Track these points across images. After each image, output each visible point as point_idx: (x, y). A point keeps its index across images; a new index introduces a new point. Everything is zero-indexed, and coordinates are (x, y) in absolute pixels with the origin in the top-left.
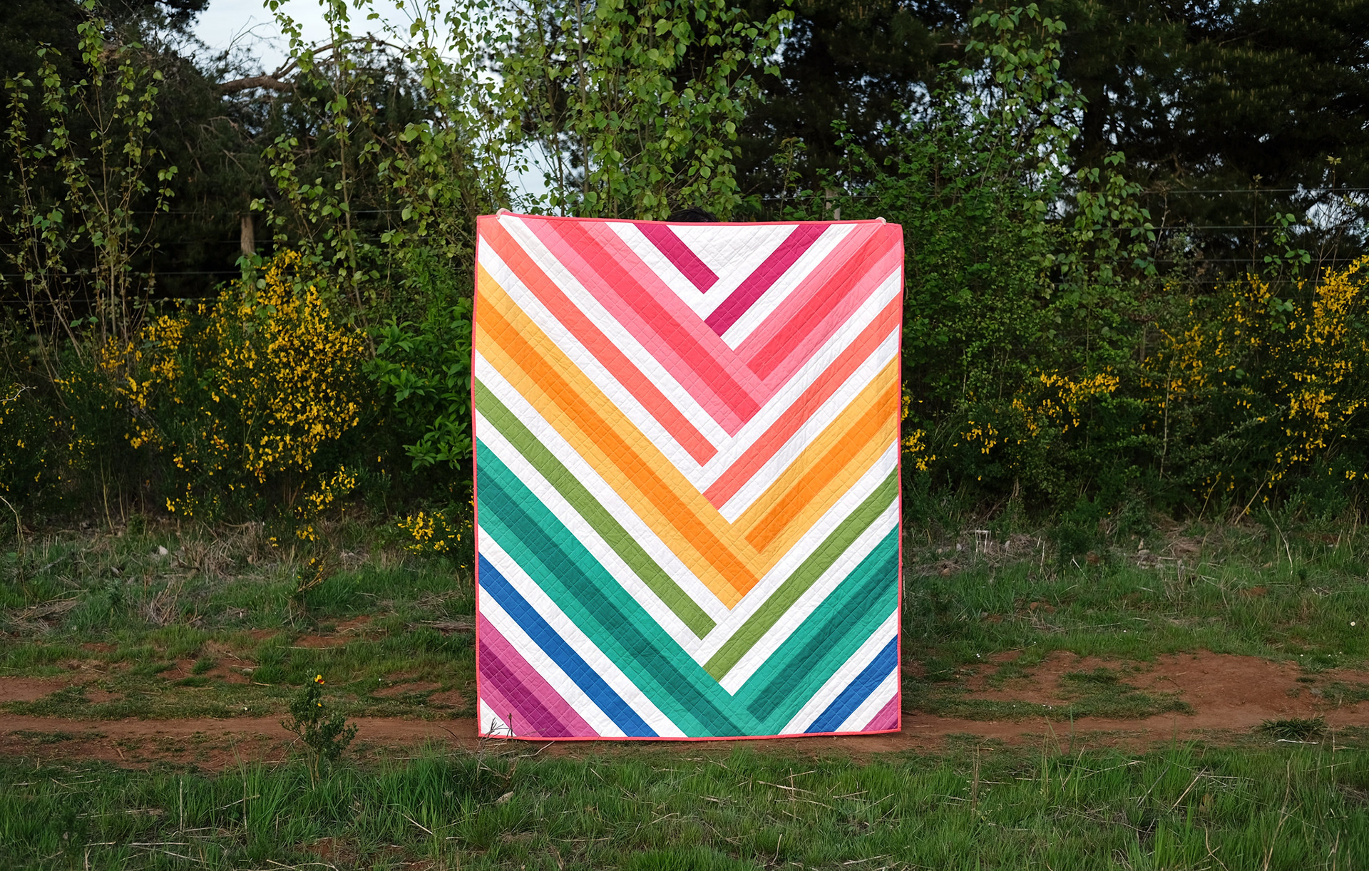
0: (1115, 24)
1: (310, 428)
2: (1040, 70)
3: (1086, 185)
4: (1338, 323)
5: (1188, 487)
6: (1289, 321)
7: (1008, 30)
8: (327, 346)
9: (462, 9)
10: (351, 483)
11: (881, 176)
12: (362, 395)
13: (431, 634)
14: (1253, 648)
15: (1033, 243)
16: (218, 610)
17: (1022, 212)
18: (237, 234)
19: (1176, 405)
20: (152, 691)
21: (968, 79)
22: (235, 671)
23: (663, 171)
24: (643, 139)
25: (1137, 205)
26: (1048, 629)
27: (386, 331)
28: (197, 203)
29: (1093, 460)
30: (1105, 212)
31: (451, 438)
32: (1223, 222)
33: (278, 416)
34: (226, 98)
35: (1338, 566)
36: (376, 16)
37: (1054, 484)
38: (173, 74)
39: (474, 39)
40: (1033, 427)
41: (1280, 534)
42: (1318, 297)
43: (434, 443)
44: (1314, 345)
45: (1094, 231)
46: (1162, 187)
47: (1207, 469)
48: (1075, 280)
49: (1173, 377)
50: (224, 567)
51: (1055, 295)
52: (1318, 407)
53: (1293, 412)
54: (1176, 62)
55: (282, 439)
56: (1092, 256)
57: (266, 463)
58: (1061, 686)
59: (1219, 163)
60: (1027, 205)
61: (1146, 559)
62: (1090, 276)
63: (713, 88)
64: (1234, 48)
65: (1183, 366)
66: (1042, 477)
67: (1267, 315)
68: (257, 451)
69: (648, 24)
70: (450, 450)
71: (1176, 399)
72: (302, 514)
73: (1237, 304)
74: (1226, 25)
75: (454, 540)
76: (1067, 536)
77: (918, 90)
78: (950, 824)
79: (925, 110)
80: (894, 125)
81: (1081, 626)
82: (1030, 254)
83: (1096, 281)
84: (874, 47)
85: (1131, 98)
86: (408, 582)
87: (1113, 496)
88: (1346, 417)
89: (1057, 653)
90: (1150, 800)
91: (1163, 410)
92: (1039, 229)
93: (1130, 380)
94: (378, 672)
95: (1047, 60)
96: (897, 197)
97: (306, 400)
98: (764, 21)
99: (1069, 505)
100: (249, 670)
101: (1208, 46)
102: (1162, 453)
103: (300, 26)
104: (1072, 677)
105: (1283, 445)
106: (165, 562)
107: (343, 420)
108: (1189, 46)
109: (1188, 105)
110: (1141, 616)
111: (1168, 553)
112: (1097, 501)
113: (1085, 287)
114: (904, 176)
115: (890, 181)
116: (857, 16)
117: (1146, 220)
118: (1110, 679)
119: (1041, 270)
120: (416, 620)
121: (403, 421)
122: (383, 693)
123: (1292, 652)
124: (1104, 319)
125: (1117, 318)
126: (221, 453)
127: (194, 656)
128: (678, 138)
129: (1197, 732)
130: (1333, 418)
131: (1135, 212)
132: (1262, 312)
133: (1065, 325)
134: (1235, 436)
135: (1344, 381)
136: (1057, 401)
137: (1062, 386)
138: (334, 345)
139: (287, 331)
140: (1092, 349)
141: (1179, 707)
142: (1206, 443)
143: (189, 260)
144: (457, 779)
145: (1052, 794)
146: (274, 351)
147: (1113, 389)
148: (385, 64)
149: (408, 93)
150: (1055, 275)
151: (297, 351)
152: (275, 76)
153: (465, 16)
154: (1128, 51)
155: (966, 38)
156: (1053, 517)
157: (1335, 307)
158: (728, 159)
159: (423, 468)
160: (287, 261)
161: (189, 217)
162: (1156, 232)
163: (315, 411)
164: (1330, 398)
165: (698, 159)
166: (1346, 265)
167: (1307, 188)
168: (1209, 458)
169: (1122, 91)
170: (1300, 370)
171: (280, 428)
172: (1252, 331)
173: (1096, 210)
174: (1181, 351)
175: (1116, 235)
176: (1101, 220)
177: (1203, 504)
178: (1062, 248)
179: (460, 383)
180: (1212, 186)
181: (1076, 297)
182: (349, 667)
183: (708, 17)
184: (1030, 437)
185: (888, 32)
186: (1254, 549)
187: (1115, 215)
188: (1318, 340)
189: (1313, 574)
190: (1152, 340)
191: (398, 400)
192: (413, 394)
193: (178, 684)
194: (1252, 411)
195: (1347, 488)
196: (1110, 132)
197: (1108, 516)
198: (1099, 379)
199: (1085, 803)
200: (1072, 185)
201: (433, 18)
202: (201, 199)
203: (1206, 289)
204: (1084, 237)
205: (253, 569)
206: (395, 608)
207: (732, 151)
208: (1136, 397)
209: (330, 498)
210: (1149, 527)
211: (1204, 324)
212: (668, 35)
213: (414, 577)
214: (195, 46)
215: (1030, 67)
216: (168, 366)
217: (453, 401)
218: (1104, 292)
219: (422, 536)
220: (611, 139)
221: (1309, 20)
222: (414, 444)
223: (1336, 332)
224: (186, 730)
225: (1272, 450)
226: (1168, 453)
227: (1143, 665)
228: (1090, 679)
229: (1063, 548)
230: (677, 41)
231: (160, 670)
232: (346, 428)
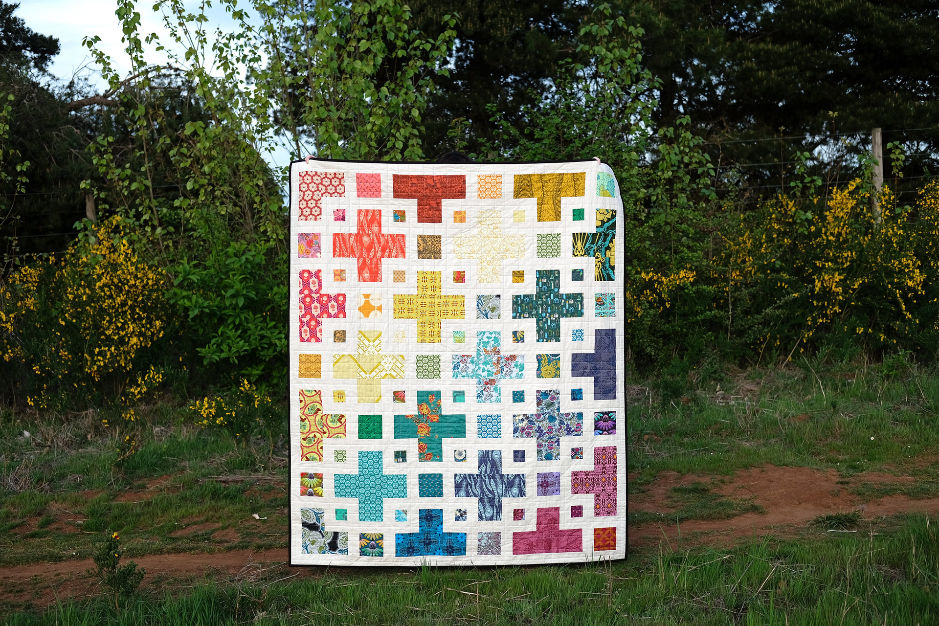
0: (678, 30)
1: (129, 340)
2: (628, 62)
3: (665, 139)
4: (844, 225)
5: (748, 345)
6: (810, 226)
7: (605, 36)
8: (137, 282)
9: (225, 41)
10: (159, 378)
11: (523, 141)
12: (166, 315)
13: (214, 487)
14: (803, 460)
15: (631, 182)
16: (63, 476)
17: (622, 161)
18: (83, 206)
19: (736, 288)
20: (6, 544)
21: (580, 73)
22: (69, 524)
23: (370, 146)
24: (356, 125)
25: (700, 151)
26: (657, 455)
27: (180, 268)
28: (54, 186)
29: (682, 330)
30: (679, 158)
31: (230, 341)
32: (758, 161)
33: (107, 332)
34: (73, 113)
35: (856, 396)
36: (162, 48)
37: (656, 349)
38: (33, 98)
39: (234, 61)
40: (638, 309)
41: (814, 376)
42: (830, 209)
43: (219, 346)
44: (828, 241)
45: (673, 171)
46: (717, 139)
47: (760, 332)
48: (661, 206)
49: (733, 269)
50: (69, 444)
51: (648, 217)
52: (834, 284)
53: (817, 289)
54: (720, 54)
55: (109, 350)
56: (672, 189)
57: (99, 367)
58: (669, 497)
59: (752, 121)
60: (625, 156)
61: (722, 398)
62: (672, 203)
63: (402, 86)
64: (758, 43)
65: (739, 261)
66: (646, 344)
67: (795, 222)
68: (93, 358)
69: (354, 44)
70: (230, 350)
71: (736, 284)
72: (125, 402)
73: (774, 216)
74: (752, 29)
75: (231, 416)
76: (666, 386)
77: (547, 82)
78: (593, 617)
79: (553, 97)
80: (533, 108)
81: (680, 451)
82: (629, 189)
83: (676, 206)
84: (515, 55)
85: (692, 81)
86: (201, 447)
87: (697, 354)
88: (854, 290)
89: (664, 473)
90: (740, 587)
91: (727, 292)
92: (634, 171)
93: (703, 273)
94: (175, 518)
95: (634, 55)
96: (535, 155)
97: (125, 321)
98: (435, 39)
99: (666, 363)
100: (80, 522)
101: (741, 42)
102: (729, 322)
103: (108, 58)
104: (676, 490)
105: (812, 312)
106: (28, 442)
107: (153, 333)
108: (728, 44)
109: (731, 83)
110: (722, 441)
111: (738, 393)
112: (686, 359)
113: (668, 210)
114: (539, 140)
115: (529, 144)
116: (502, 34)
117: (708, 162)
118: (704, 490)
119: (637, 200)
120: (204, 476)
121: (196, 331)
122: (179, 533)
123: (832, 462)
124: (683, 232)
125: (692, 230)
126: (66, 361)
127: (40, 514)
128: (378, 122)
129: (769, 528)
130: (845, 292)
131: (700, 157)
132: (791, 220)
133: (657, 237)
134: (778, 308)
135: (851, 266)
136: (654, 291)
137: (657, 280)
138: (143, 281)
139: (108, 273)
140: (675, 252)
141: (754, 509)
142: (758, 313)
143: (51, 226)
144: (223, 605)
145: (667, 587)
146: (100, 287)
147: (692, 280)
148: (180, 84)
149: (197, 103)
150: (647, 203)
151: (116, 286)
152: (105, 96)
153: (226, 45)
154: (687, 48)
155: (577, 46)
156: (655, 373)
157: (841, 214)
158: (415, 136)
159: (211, 364)
160: (114, 223)
161: (49, 196)
162: (715, 170)
163: (131, 328)
164: (842, 277)
165: (394, 136)
166: (846, 185)
167: (813, 135)
168: (761, 324)
169: (685, 76)
170: (819, 259)
171: (109, 341)
172: (785, 233)
173: (673, 156)
174: (738, 251)
175: (687, 173)
176: (677, 164)
177: (759, 356)
178: (651, 184)
179: (234, 302)
180: (750, 137)
181: (662, 217)
182: (154, 515)
183: (396, 37)
184: (637, 317)
185: (525, 44)
186: (797, 387)
187: (686, 159)
188: (831, 238)
189: (841, 403)
190: (716, 244)
191: (191, 317)
192: (202, 312)
193: (26, 537)
194: (789, 289)
195: (858, 340)
196: (678, 104)
197: (694, 369)
198: (682, 274)
199: (692, 593)
200: (655, 142)
201: (202, 47)
202: (56, 183)
203: (751, 207)
204: (666, 176)
205: (90, 444)
206: (191, 468)
207: (418, 130)
208: (708, 284)
209: (145, 389)
210: (723, 375)
211: (752, 231)
212: (368, 51)
213: (205, 442)
214: (48, 78)
215: (622, 61)
216: (30, 302)
217: (230, 316)
218: (682, 213)
219: (208, 415)
220: (331, 125)
221: (808, 21)
222: (205, 347)
223: (843, 232)
224: (27, 574)
225: (804, 316)
226: (732, 322)
227: (727, 479)
228: (689, 491)
229: (665, 395)
230: (375, 56)
231: (13, 527)
232: (155, 338)
